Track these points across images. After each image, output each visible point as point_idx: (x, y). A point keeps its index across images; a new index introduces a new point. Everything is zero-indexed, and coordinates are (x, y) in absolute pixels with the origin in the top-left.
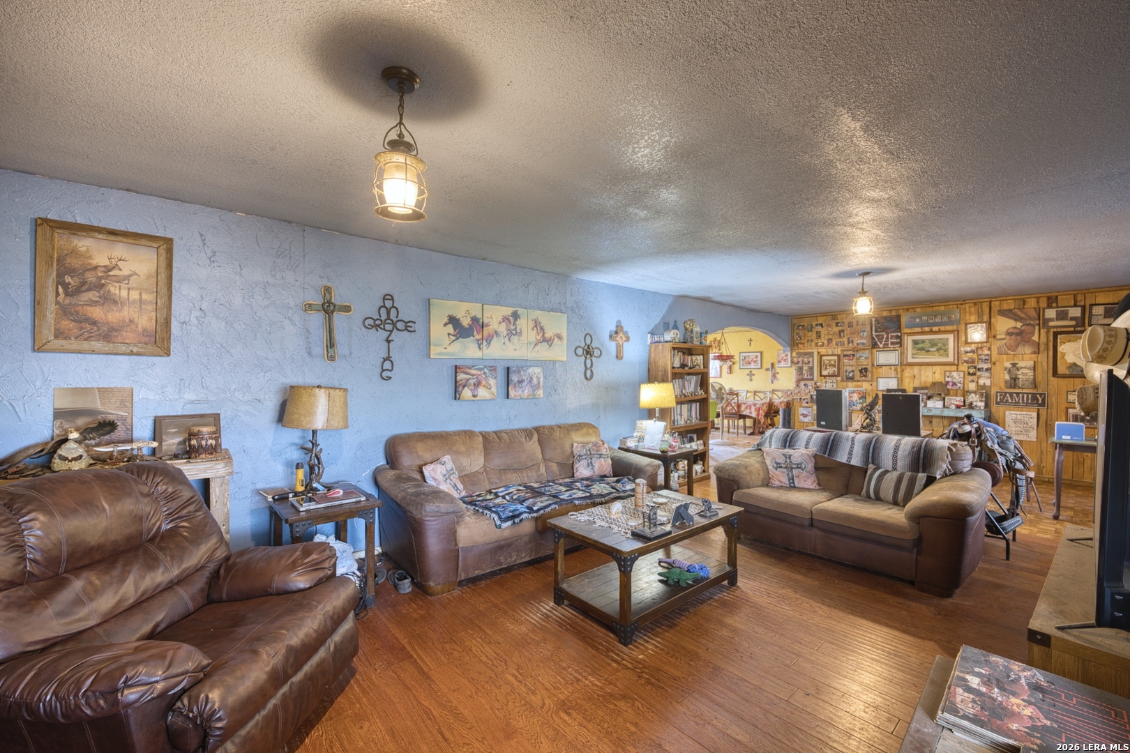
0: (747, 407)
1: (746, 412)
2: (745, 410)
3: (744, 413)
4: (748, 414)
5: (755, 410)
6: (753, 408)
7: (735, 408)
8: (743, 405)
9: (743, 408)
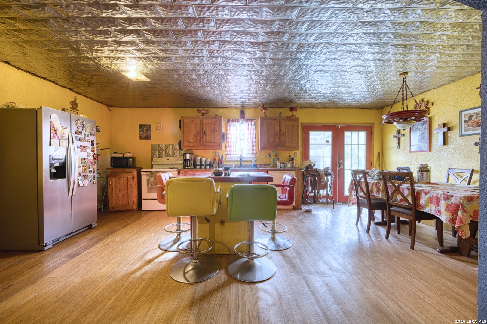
0: (431, 199)
1: (430, 209)
2: (427, 205)
3: (426, 210)
4: (433, 213)
5: (448, 208)
6: (443, 204)
7: (410, 199)
8: (423, 195)
9: (423, 200)
